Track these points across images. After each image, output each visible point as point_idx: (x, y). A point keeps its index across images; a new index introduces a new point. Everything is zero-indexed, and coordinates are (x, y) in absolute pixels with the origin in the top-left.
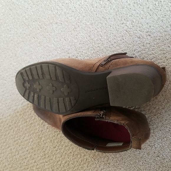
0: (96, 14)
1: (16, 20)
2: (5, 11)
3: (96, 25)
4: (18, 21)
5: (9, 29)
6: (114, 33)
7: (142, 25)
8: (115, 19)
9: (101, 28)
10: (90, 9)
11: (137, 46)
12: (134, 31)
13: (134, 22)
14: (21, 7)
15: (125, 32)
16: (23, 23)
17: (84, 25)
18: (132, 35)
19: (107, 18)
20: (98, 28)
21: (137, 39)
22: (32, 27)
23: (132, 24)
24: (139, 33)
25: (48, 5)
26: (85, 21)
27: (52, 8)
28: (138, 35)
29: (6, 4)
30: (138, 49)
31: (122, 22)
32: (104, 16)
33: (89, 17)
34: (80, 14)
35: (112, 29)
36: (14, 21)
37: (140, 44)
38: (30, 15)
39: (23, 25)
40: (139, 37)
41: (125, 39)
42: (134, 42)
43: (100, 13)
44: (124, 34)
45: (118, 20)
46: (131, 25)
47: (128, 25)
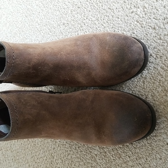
0: (102, 6)
1: (31, 27)
2: (22, 19)
3: (102, 20)
4: (32, 28)
5: (26, 37)
6: (123, 26)
7: (157, 10)
8: (124, 8)
9: (107, 22)
10: (95, 1)
11: (151, 41)
12: (148, 20)
13: (146, 8)
14: (34, 12)
15: (136, 23)
16: (36, 29)
17: (90, 22)
18: (145, 26)
19: (114, 8)
20: (105, 23)
21: (151, 30)
22: (44, 32)
23: (144, 11)
24: (154, 22)
25: (56, 5)
26: (91, 17)
27: (59, 7)
28: (152, 25)
29: (23, 12)
30: (153, 44)
31: (131, 10)
32: (111, 6)
33: (95, 11)
34: (85, 10)
35: (120, 21)
36: (29, 28)
37: (156, 37)
38: (42, 19)
39: (36, 31)
40: (153, 27)
41: (135, 32)
42: (147, 35)
43: (106, 3)
44: (135, 26)
45: (127, 8)
46: (142, 13)
47: (139, 13)
